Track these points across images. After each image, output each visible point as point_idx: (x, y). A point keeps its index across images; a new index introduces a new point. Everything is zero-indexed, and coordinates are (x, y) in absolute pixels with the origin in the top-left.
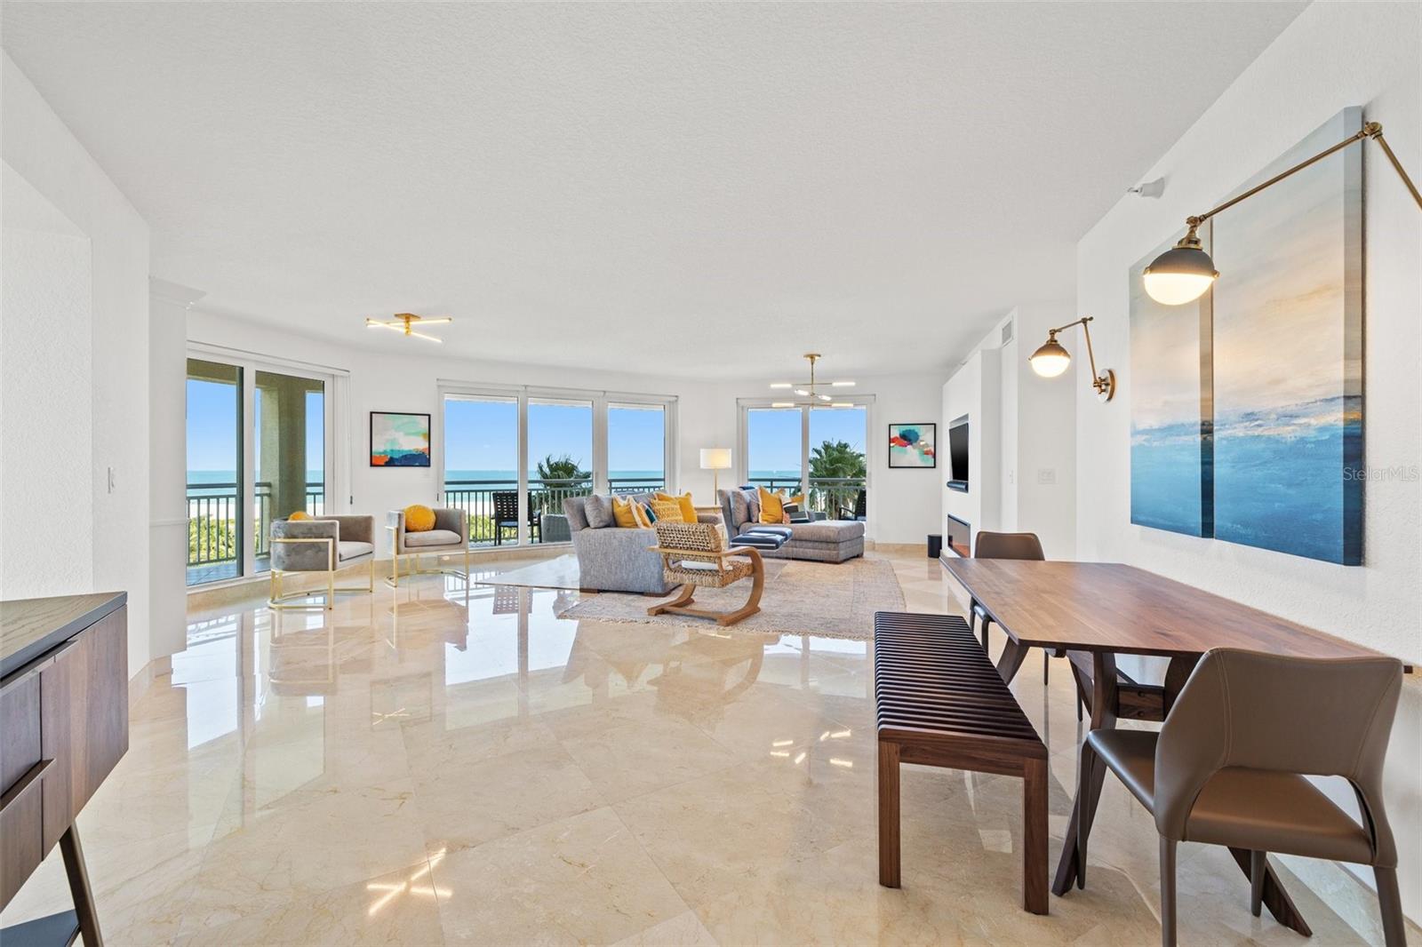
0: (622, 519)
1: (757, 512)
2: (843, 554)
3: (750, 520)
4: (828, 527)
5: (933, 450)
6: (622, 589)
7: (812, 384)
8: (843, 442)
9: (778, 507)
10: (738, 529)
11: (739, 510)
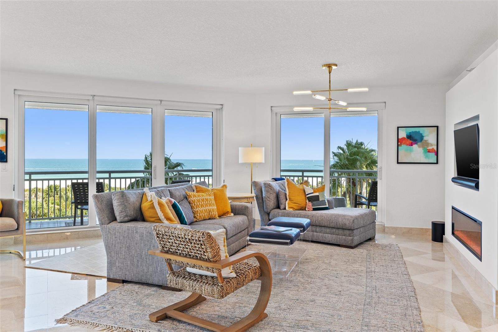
0: (147, 214)
1: (285, 200)
2: (357, 240)
3: (278, 207)
4: (344, 216)
5: (436, 149)
6: (143, 281)
7: (330, 90)
8: (359, 141)
9: (303, 197)
10: (269, 214)
11: (269, 198)
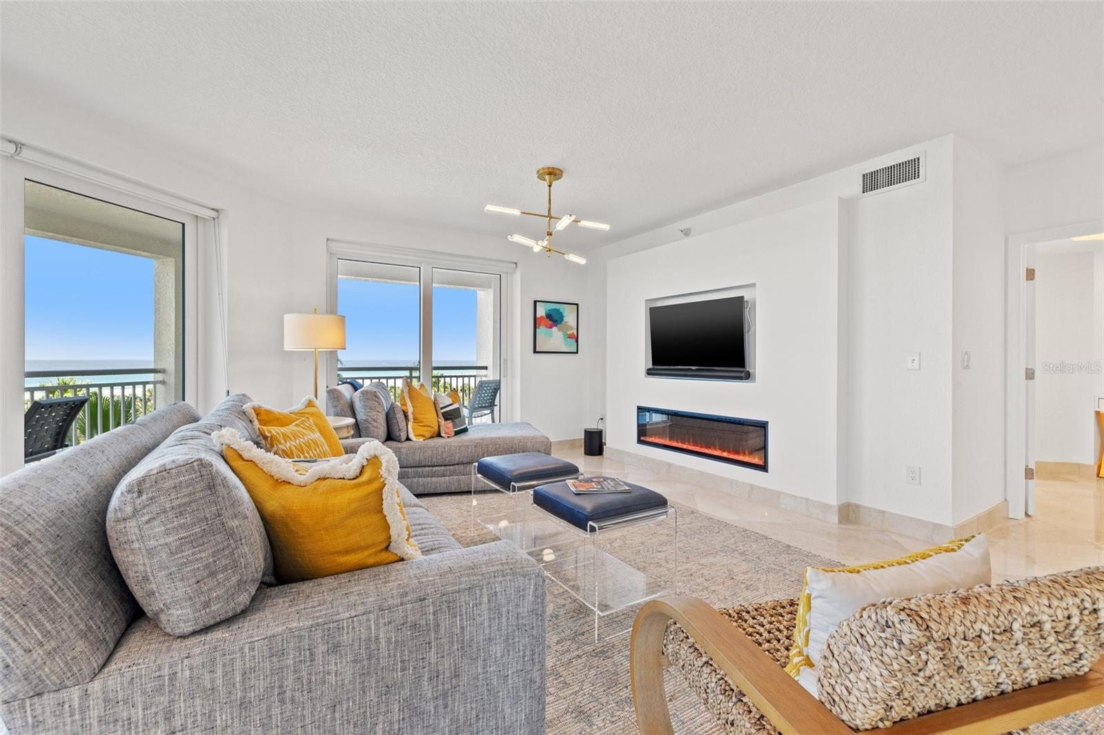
1: (404, 422)
3: (388, 438)
5: (576, 334)
9: (434, 413)
11: (377, 422)
